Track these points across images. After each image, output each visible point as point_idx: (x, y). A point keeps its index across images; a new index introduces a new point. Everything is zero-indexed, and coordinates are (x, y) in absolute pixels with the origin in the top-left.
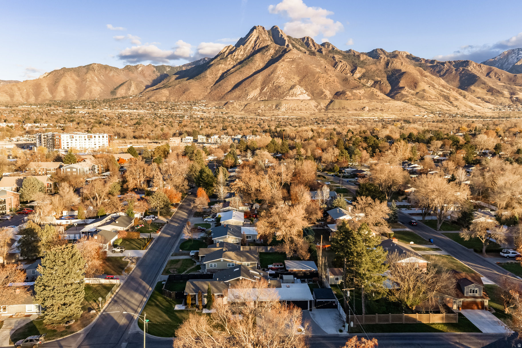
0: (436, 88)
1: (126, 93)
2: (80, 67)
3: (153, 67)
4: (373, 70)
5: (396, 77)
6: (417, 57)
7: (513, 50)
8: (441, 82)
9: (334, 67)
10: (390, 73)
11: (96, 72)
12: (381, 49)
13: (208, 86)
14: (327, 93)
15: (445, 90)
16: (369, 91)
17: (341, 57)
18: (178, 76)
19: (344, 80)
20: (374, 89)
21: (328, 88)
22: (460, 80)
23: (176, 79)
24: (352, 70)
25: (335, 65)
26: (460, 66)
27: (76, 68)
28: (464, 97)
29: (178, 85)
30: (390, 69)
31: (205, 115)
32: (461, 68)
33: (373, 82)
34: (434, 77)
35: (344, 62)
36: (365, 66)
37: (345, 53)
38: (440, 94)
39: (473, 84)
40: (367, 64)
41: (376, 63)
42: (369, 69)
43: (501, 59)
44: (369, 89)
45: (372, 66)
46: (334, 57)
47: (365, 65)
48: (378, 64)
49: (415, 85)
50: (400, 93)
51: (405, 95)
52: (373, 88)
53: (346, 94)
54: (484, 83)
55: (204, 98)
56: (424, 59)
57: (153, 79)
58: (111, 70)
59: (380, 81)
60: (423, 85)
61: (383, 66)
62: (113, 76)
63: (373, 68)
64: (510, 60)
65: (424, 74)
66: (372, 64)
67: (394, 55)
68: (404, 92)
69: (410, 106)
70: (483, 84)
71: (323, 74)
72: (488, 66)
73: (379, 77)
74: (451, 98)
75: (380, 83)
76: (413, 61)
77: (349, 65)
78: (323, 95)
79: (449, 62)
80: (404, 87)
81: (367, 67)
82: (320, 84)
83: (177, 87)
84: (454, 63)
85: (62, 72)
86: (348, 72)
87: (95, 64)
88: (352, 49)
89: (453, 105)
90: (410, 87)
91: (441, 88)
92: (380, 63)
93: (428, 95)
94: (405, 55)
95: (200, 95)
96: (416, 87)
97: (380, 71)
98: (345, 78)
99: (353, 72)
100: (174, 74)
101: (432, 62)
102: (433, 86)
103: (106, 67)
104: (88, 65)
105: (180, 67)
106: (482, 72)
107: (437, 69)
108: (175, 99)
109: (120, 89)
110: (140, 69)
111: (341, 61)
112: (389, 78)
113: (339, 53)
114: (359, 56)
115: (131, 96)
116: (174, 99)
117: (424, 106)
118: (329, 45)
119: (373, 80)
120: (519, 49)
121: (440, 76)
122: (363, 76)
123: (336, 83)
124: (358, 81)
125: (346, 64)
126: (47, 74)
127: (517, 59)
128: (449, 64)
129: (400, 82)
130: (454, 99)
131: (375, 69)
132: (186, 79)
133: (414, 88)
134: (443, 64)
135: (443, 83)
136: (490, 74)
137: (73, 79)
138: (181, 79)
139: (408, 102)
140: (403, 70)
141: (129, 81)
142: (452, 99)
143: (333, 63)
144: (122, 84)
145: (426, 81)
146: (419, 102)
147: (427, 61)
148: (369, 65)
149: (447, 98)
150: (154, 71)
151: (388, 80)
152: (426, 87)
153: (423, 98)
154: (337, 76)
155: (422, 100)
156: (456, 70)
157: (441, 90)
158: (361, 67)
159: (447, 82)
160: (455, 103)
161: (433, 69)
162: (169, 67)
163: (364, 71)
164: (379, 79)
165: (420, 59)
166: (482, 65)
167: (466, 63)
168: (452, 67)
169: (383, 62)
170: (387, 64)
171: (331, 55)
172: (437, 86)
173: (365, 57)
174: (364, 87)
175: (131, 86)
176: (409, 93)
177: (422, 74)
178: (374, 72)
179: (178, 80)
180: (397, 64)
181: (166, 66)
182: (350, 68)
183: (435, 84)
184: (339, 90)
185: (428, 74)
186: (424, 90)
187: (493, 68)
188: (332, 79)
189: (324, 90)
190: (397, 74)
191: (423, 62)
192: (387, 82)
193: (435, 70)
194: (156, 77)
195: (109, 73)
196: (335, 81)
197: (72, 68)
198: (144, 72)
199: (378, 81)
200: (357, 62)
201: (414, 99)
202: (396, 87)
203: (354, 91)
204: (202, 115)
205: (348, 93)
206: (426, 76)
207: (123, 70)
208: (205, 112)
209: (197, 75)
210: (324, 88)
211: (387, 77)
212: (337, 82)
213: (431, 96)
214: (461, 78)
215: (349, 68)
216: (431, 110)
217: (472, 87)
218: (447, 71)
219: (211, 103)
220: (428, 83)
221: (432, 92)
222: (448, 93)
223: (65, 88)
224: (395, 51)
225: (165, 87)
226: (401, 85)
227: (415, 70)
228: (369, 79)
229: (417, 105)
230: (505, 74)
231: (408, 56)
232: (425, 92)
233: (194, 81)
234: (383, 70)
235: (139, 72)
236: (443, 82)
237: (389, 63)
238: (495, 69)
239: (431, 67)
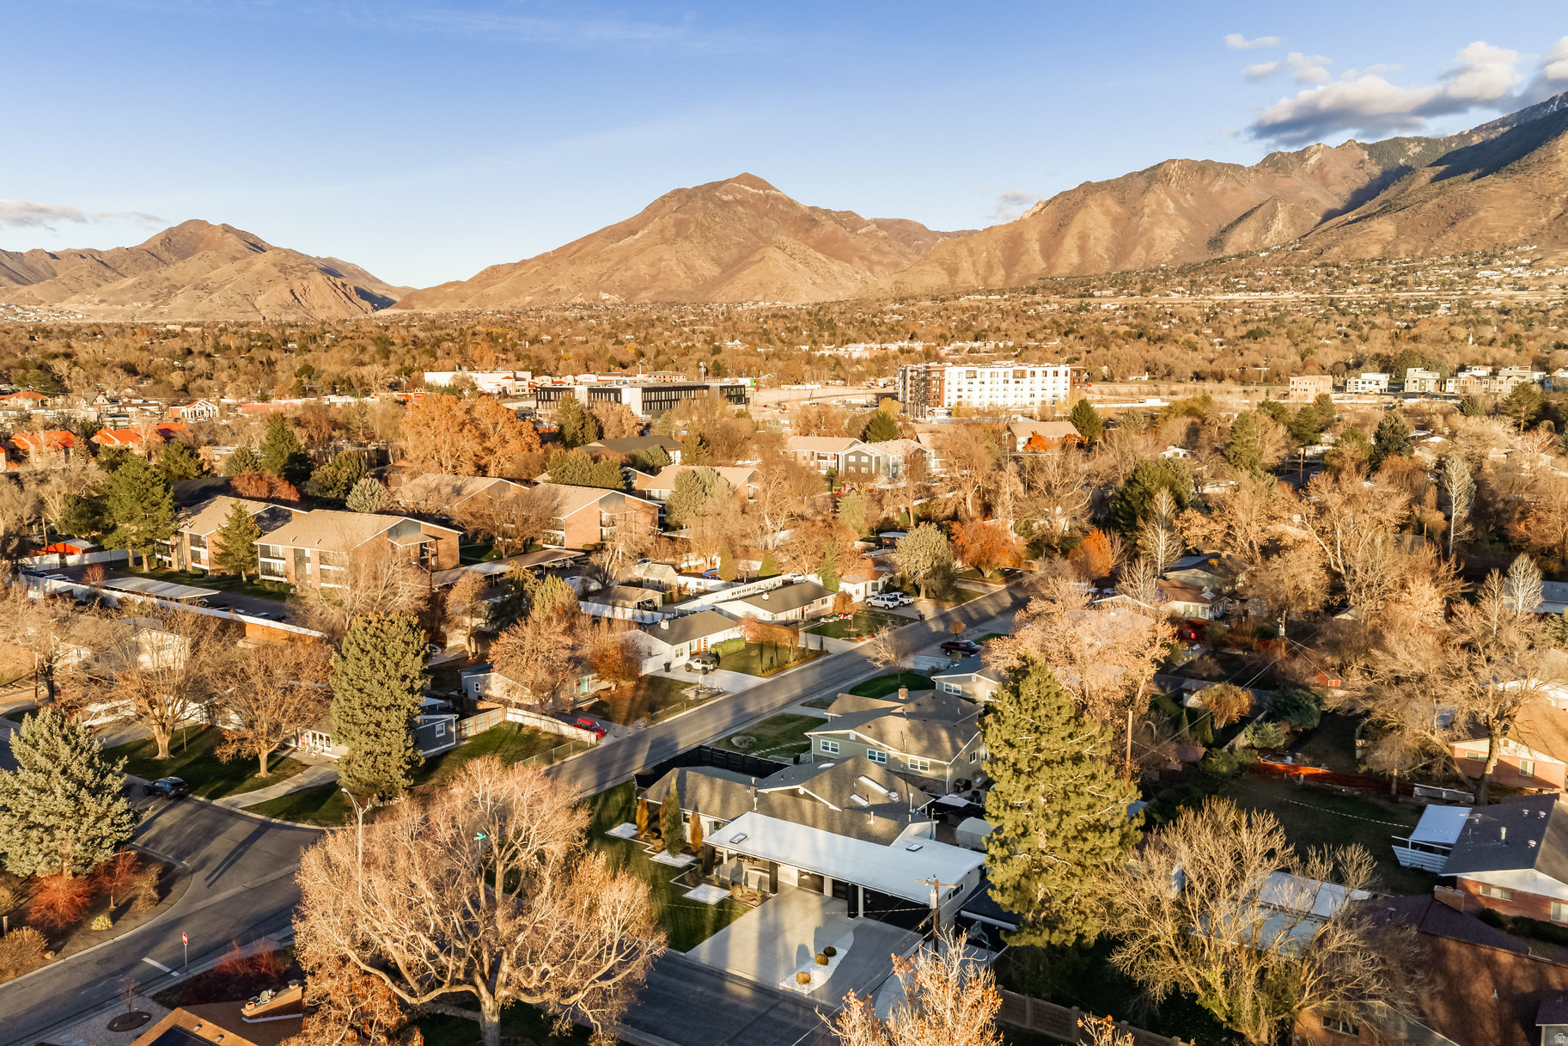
1: (1253, 243)
2: (1131, 175)
3: (1358, 151)
11: (1173, 185)
13: (1555, 194)
18: (1442, 168)
23: (1433, 180)
27: (1117, 180)
29: (1435, 201)
31: (1523, 297)
55: (1533, 237)
57: (1355, 187)
58: (1218, 175)
62: (1223, 192)
83: (1429, 206)
85: (1079, 196)
87: (1173, 161)
95: (1514, 229)
100: (1431, 166)
103: (1203, 168)
104: (1153, 168)
105: (1461, 135)
108: (1416, 249)
109: (1237, 230)
110: (1312, 161)
115: (1267, 249)
116: (1410, 247)
126: (1041, 206)
132: (1471, 174)
137: (1107, 213)
138: (1452, 180)
141: (1270, 203)
144: (1246, 215)
150: (1362, 162)
162: (1418, 140)
175: (1273, 216)
179: (1438, 184)
181: (1410, 140)
194: (1367, 179)
195: (1210, 184)
197: (1108, 182)
198: (1327, 169)
204: (1511, 298)
207: (1257, 171)
208: (1523, 289)
209: (1518, 157)
219: (1556, 253)
223: (1083, 237)
225: (1385, 210)
233: (1497, 180)
235: (1308, 170)
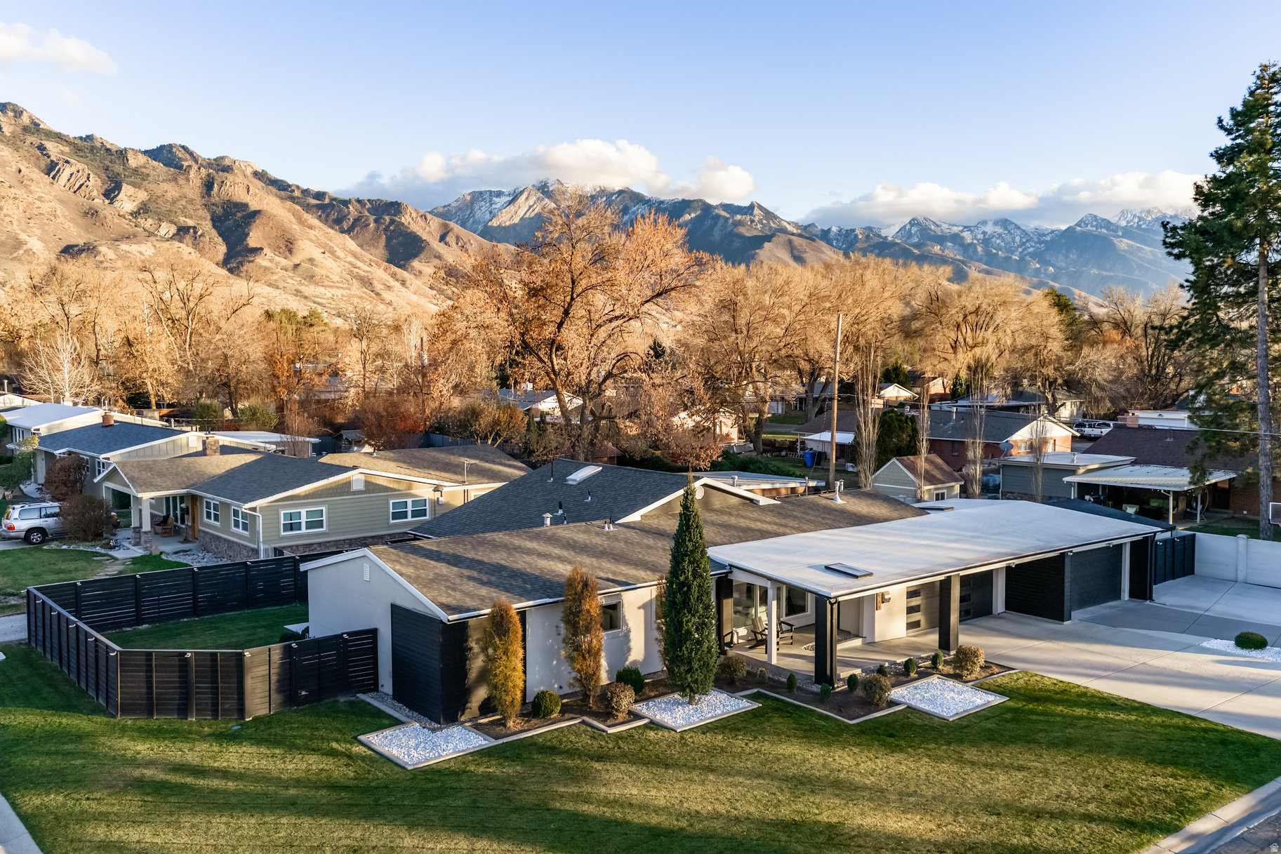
0: (338, 258)
4: (169, 196)
5: (235, 221)
6: (282, 181)
7: (481, 193)
8: (348, 244)
9: (48, 174)
10: (219, 211)
12: (183, 147)
14: (35, 244)
15: (359, 264)
16: (168, 250)
17: (67, 149)
19: (86, 214)
20: (181, 245)
21: (38, 232)
22: (387, 246)
24: (106, 190)
25: (51, 169)
26: (383, 214)
28: (403, 283)
30: (217, 199)
32: (387, 218)
33: (173, 229)
34: (330, 230)
35: (80, 166)
36: (145, 183)
37: (78, 142)
38: (350, 273)
39: (415, 256)
40: (150, 179)
41: (175, 180)
42: (159, 193)
43: (459, 209)
44: (166, 245)
45: (165, 186)
46: (41, 148)
47: (143, 180)
48: (181, 181)
49: (289, 246)
50: (252, 261)
51: (266, 269)
52: (177, 244)
53: (99, 253)
54: (439, 257)
56: (298, 187)
59: (194, 228)
60: (306, 249)
61: (198, 191)
63: (171, 191)
64: (478, 214)
65: (306, 220)
66: (164, 181)
67: (222, 167)
68: (261, 260)
69: (284, 296)
70: (435, 257)
71: (13, 190)
72: (441, 221)
73: (191, 217)
74: (375, 283)
75: (195, 232)
76: (274, 190)
77: (96, 174)
78: (21, 252)
79: (359, 201)
80: (262, 249)
81: (152, 186)
82: (8, 219)
84: (368, 206)
86: (95, 193)
88: (98, 135)
89: (383, 301)
90: (276, 249)
91: (351, 259)
92: (188, 180)
93: (323, 272)
94: (249, 171)
96: (290, 251)
97: (191, 201)
98: (90, 208)
99: (110, 194)
101: (320, 195)
102: (333, 253)
106: (430, 232)
107: (334, 215)
111: (67, 162)
112: (217, 222)
113: (59, 137)
114: (122, 154)
117: (317, 300)
118: (18, 113)
119: (172, 222)
120: (491, 192)
121: (343, 232)
122: (143, 210)
123: (61, 219)
124: (130, 220)
125: (87, 171)
127: (491, 212)
128: (358, 206)
129: (248, 234)
130: (382, 287)
131: (177, 195)
133: (287, 253)
134: (346, 203)
135: (353, 248)
136: (448, 239)
139: (277, 288)
140: (254, 206)
142: (378, 287)
143: (44, 162)
145: (314, 238)
146: (303, 288)
147: (306, 192)
148: (157, 182)
149: (366, 282)
151: (214, 226)
152: (316, 253)
153: (311, 278)
154: (61, 201)
155: (309, 282)
156: (376, 221)
157: (350, 263)
158: (134, 185)
159: (361, 246)
160: (387, 296)
161: (323, 212)
163: (142, 195)
164: (190, 223)
165: (290, 186)
166: (429, 216)
167: (394, 208)
168: (367, 213)
169: (195, 178)
170: (208, 185)
171: (30, 139)
172: (340, 254)
173: (142, 159)
174: (152, 238)
176: (277, 264)
177: (301, 221)
178: (174, 202)
180: (236, 189)
182: (99, 183)
183: (336, 248)
184: (73, 241)
185: (316, 222)
186: (311, 260)
187: (452, 224)
188: (46, 207)
189: (23, 236)
190: (239, 215)
191: (297, 193)
192: (214, 232)
193: (328, 216)
196: (58, 213)
199: (189, 228)
200: (118, 168)
201: (290, 281)
202: (239, 248)
203: (124, 246)
205: (103, 249)
206: (311, 227)
210: (24, 231)
211: (212, 220)
212: (65, 217)
213: (331, 276)
214: (389, 240)
215: (96, 184)
216: (334, 309)
217: (416, 264)
218: (357, 220)
220: (320, 245)
221: (330, 267)
222: (368, 272)
224: (223, 158)
226: (253, 240)
227: (282, 210)
228: (160, 220)
229: (298, 293)
230: (476, 241)
231: (256, 174)
232: (316, 266)
234: (199, 201)
236: (351, 244)
237: (212, 184)
238: (457, 228)
239: (318, 207)
